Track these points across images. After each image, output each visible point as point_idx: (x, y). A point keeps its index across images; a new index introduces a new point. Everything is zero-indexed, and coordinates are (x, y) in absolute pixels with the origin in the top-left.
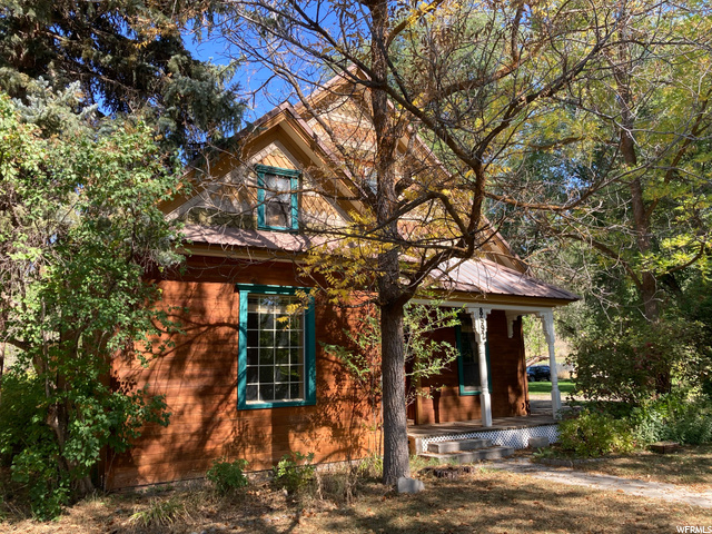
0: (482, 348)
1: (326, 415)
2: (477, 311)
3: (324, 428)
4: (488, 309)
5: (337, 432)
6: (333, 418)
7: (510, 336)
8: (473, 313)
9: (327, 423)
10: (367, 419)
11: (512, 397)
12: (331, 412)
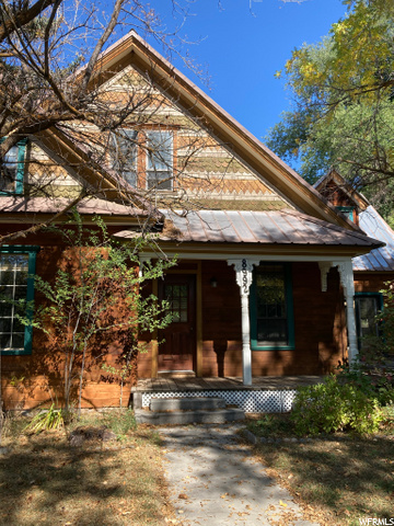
0: (245, 302)
1: (42, 364)
2: (238, 263)
3: (40, 377)
4: (256, 260)
5: (55, 380)
6: (51, 368)
7: (324, 290)
8: (233, 265)
9: (44, 371)
10: (89, 371)
11: (324, 355)
12: (48, 361)
